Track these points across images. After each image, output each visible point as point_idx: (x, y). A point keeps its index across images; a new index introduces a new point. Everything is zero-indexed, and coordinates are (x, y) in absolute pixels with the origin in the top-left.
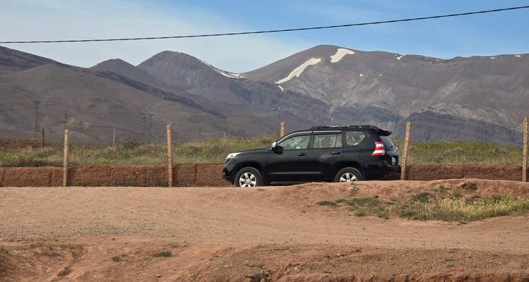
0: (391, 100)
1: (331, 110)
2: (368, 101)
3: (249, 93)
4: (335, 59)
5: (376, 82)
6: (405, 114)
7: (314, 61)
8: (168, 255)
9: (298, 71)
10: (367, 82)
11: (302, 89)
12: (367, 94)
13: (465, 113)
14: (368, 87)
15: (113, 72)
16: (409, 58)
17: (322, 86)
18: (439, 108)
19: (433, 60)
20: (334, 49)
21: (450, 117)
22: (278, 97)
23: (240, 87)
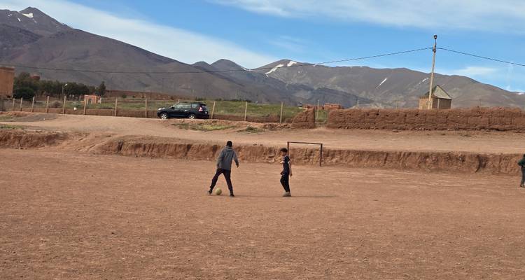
0: (310, 82)
1: (287, 85)
2: (301, 82)
3: (254, 77)
4: (289, 65)
5: (305, 75)
6: (316, 88)
7: (281, 66)
8: (110, 136)
9: (274, 70)
10: (301, 75)
11: (276, 76)
12: (300, 79)
13: (339, 89)
14: (301, 77)
15: (201, 67)
16: (318, 66)
17: (284, 76)
18: (329, 86)
19: (327, 67)
20: (289, 61)
21: (333, 90)
22: (266, 79)
23: (251, 75)
